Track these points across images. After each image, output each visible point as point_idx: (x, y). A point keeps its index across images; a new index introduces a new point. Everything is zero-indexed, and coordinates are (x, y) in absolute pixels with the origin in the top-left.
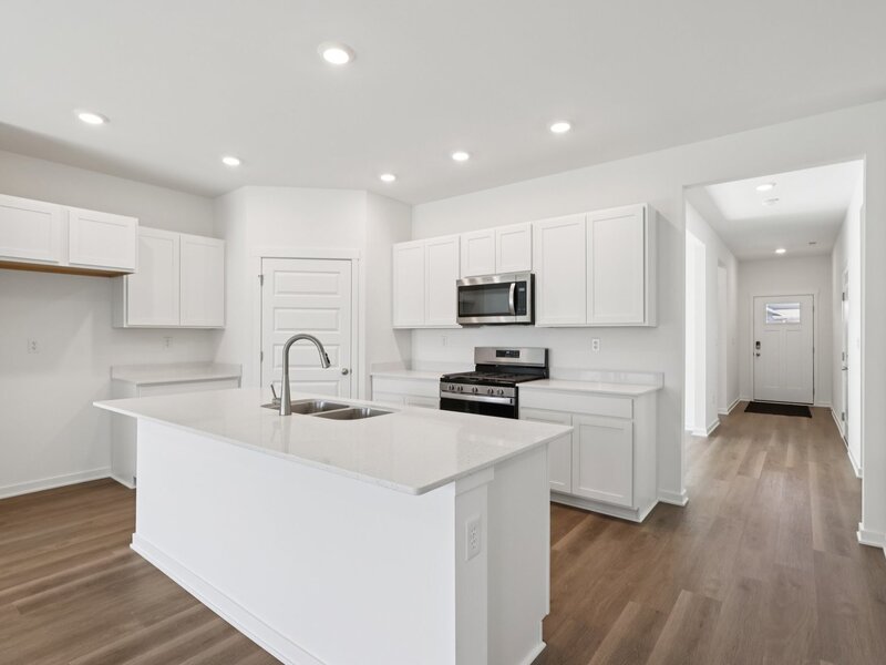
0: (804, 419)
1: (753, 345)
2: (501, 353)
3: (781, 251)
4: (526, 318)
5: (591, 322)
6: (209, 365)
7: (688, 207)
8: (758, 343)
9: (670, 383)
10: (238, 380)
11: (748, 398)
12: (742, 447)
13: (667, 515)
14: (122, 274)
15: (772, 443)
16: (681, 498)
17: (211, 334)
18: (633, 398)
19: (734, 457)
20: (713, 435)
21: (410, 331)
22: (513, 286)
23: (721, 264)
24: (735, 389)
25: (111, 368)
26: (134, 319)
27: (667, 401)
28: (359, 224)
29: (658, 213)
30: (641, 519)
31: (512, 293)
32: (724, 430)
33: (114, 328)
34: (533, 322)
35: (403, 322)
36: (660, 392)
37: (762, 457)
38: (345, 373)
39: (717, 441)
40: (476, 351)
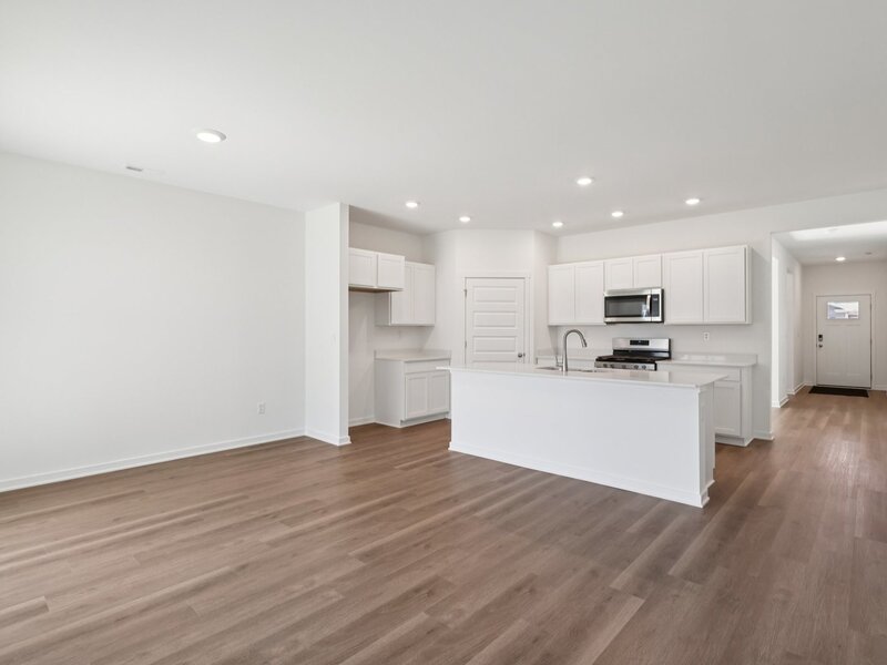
0: (862, 399)
1: (816, 337)
2: (633, 343)
3: (840, 259)
4: (659, 319)
5: (706, 321)
6: (420, 351)
7: (773, 241)
8: (820, 336)
9: (761, 361)
10: (449, 360)
11: (811, 383)
12: (810, 415)
13: (761, 445)
14: (388, 291)
15: (833, 412)
16: (770, 436)
18: (740, 368)
19: (804, 419)
20: (785, 406)
21: (557, 326)
22: (649, 297)
23: (789, 271)
24: (800, 376)
25: (375, 352)
26: (395, 321)
27: (759, 372)
28: (529, 252)
29: (752, 250)
30: (746, 444)
31: (648, 301)
32: (793, 403)
33: (376, 326)
34: (663, 321)
35: (554, 322)
36: (754, 367)
37: (826, 419)
38: (520, 356)
39: (788, 411)
40: (614, 340)
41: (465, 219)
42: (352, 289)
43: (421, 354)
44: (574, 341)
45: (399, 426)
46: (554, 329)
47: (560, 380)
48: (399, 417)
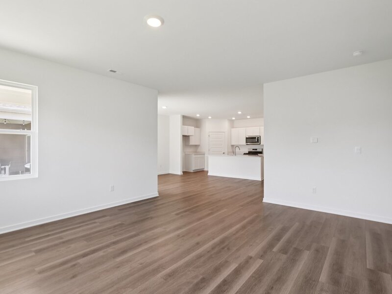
2: (253, 150)
4: (259, 143)
10: (205, 154)
14: (189, 136)
17: (197, 146)
22: (257, 138)
26: (190, 144)
28: (226, 125)
33: (186, 145)
35: (233, 144)
38: (224, 153)
40: (249, 149)
41: (210, 117)
42: (183, 136)
43: (196, 153)
44: (237, 149)
45: (192, 171)
46: (233, 146)
47: (234, 157)
48: (193, 168)
